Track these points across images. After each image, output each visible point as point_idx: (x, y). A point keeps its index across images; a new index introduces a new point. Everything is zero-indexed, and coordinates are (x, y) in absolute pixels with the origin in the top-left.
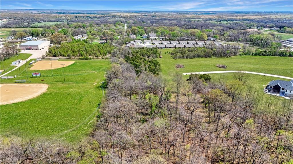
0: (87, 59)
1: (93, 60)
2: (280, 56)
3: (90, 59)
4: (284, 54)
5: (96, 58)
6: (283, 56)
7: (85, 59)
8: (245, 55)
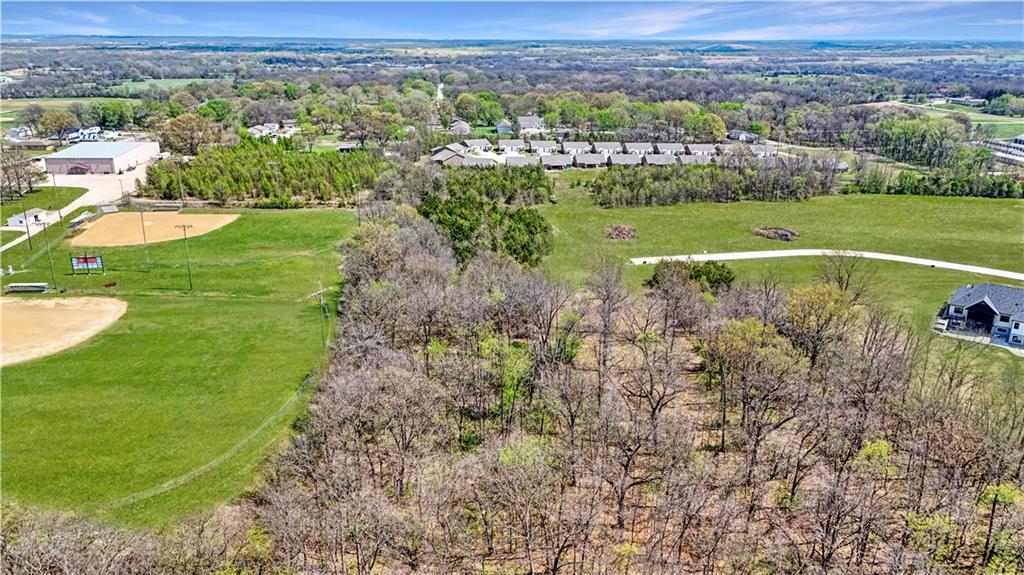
0: (286, 208)
1: (305, 210)
2: (990, 196)
3: (296, 206)
4: (1005, 188)
5: (317, 201)
6: (1000, 195)
7: (278, 207)
8: (863, 192)
